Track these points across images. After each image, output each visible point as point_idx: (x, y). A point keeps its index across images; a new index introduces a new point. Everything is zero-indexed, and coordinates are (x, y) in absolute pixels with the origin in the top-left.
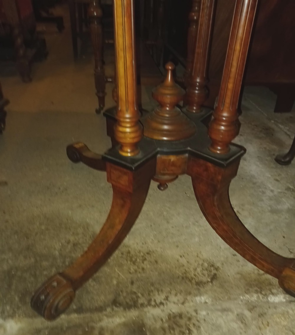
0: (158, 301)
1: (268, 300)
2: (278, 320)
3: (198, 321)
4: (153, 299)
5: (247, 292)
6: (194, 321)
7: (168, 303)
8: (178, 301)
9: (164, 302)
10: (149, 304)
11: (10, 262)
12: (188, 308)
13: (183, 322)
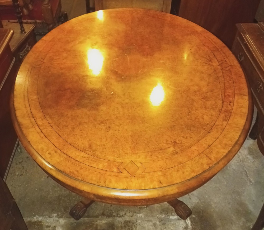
0: (121, 215)
1: (169, 218)
2: (170, 227)
3: (136, 225)
4: (119, 214)
5: (161, 213)
6: (135, 224)
7: (125, 216)
8: (130, 215)
9: (124, 215)
10: (117, 216)
11: (58, 192)
12: (133, 219)
13: (130, 224)
